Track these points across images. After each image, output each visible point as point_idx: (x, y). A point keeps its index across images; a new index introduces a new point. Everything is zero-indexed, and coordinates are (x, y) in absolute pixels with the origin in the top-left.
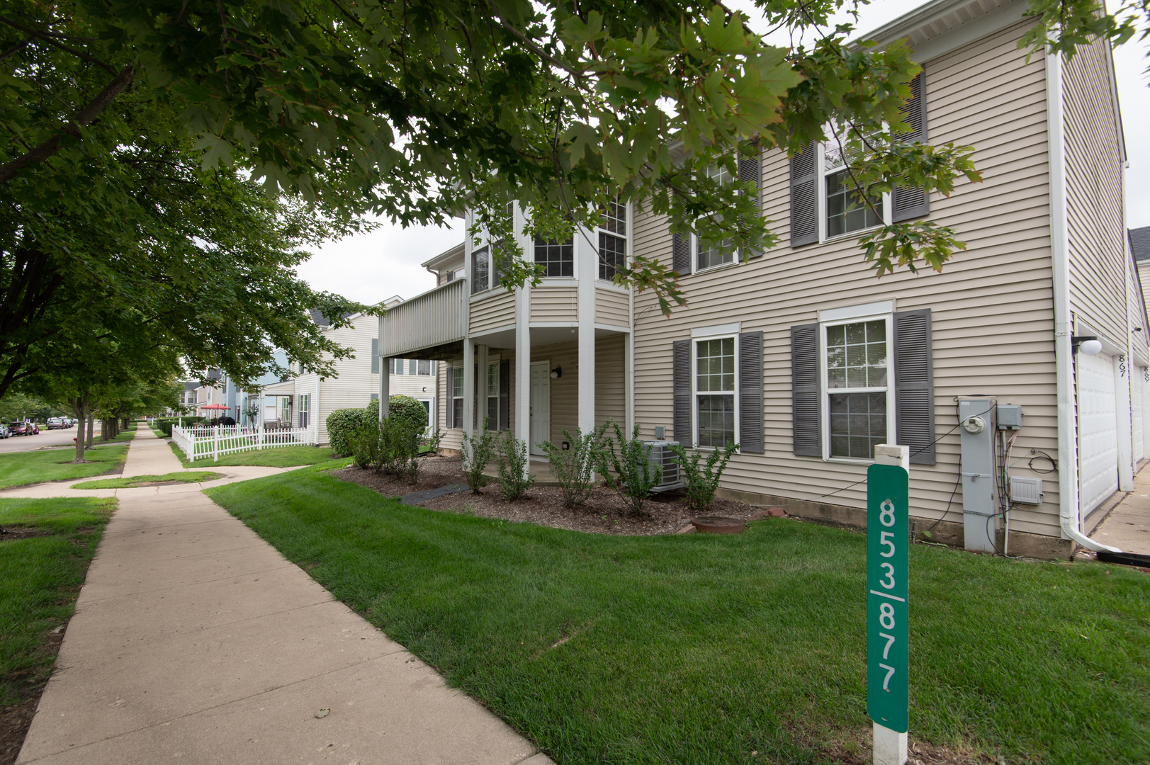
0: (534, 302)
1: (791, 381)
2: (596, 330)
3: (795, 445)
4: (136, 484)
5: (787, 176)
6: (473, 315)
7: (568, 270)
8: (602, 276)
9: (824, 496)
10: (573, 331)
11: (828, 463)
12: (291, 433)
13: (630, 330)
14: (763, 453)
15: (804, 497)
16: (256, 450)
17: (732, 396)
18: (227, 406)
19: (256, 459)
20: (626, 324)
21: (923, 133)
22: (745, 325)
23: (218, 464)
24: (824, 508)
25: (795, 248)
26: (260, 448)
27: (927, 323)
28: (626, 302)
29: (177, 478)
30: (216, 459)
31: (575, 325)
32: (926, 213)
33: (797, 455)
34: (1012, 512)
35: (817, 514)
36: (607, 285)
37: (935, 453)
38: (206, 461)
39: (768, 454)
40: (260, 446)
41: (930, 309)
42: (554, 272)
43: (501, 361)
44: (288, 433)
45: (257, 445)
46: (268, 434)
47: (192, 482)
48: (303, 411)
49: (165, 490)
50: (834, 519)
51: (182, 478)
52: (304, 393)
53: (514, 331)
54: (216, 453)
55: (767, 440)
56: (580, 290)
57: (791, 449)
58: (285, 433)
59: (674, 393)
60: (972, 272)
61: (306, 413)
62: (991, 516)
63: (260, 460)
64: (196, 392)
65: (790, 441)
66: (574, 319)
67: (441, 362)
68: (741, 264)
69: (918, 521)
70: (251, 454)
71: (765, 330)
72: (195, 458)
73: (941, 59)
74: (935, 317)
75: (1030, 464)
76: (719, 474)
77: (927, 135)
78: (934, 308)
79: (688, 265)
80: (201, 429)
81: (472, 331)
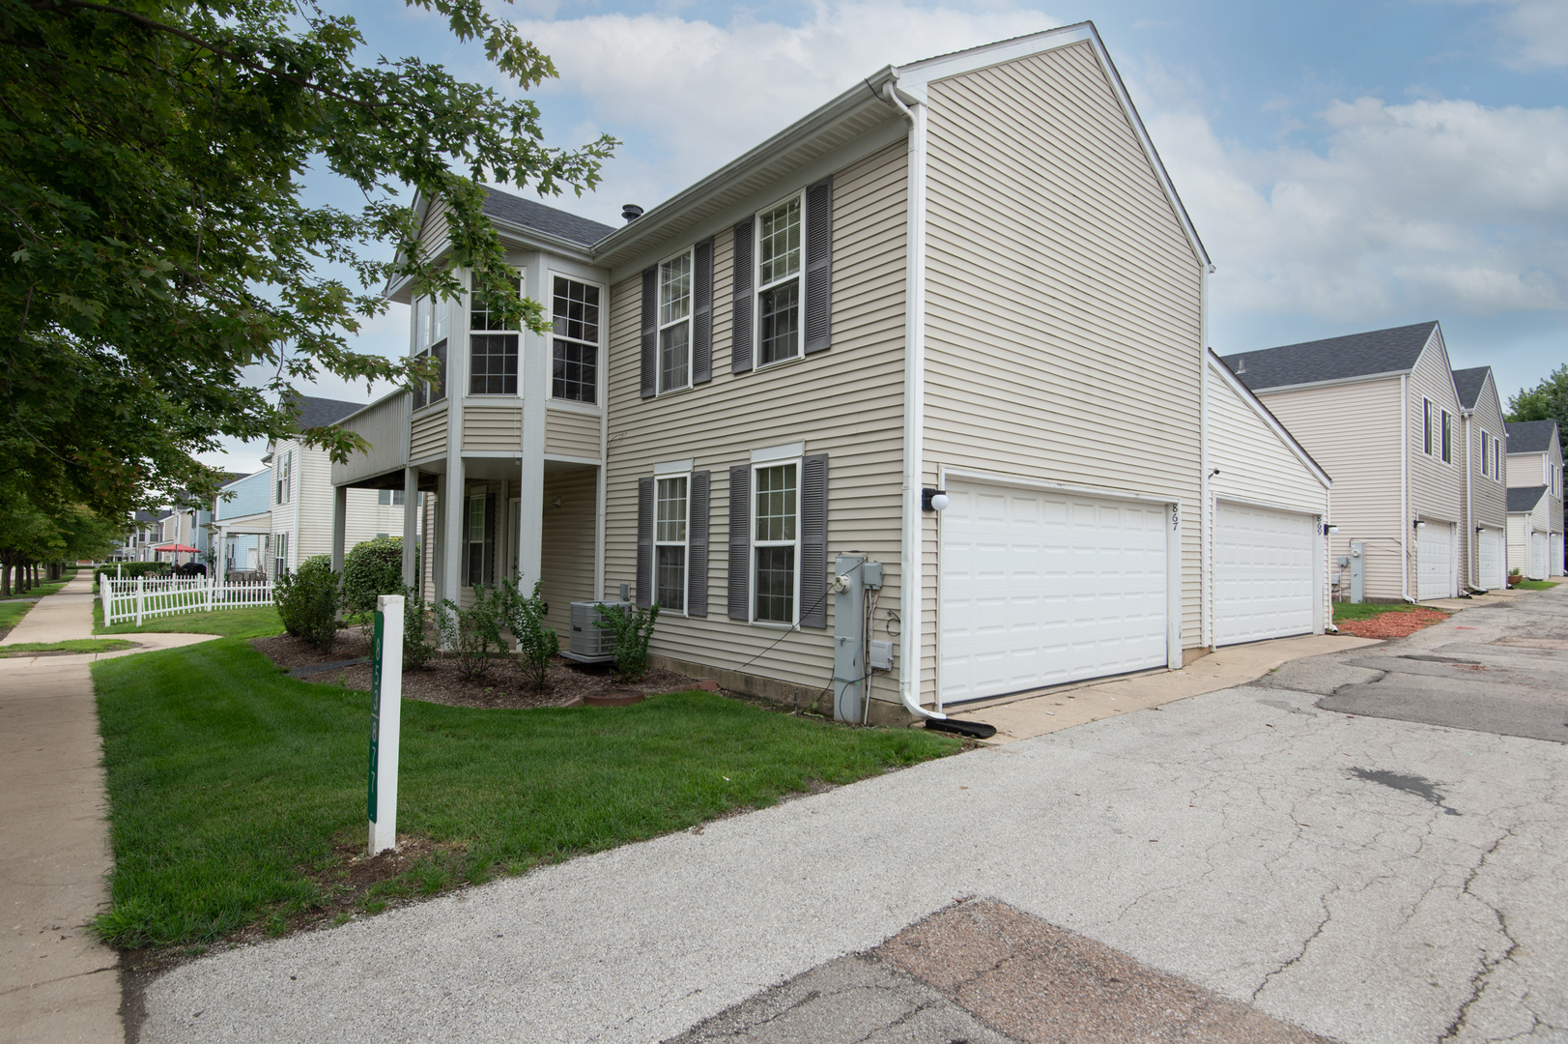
0: (468, 425)
1: (728, 531)
2: (546, 462)
3: (730, 606)
4: (9, 655)
5: (731, 289)
6: (415, 437)
7: (512, 387)
8: (557, 392)
9: (745, 665)
10: (517, 463)
11: (753, 627)
12: (266, 587)
13: (602, 463)
14: (706, 617)
15: (733, 667)
16: (204, 611)
17: (683, 547)
18: (197, 548)
19: (191, 624)
20: (596, 455)
21: (828, 255)
22: (697, 462)
23: (140, 630)
24: (749, 680)
25: (736, 374)
26: (209, 609)
27: (825, 469)
28: (596, 426)
29: (68, 647)
30: (139, 623)
31: (518, 455)
32: (828, 346)
33: (732, 619)
34: (875, 679)
35: (742, 687)
36: (566, 405)
37: (826, 615)
38: (126, 625)
39: (710, 618)
40: (209, 606)
41: (827, 454)
42: (495, 388)
43: (487, 494)
44: (262, 587)
45: (205, 604)
46: (232, 588)
47: (87, 652)
48: (280, 557)
49: (44, 662)
50: (755, 691)
51: (74, 647)
52: (281, 532)
53: (445, 459)
54: (140, 615)
55: (711, 600)
56: (525, 412)
57: (725, 610)
58: (257, 587)
59: (638, 542)
60: (856, 416)
61: (282, 560)
62: (851, 683)
63: (202, 625)
64: (162, 525)
65: (725, 602)
66: (517, 448)
67: (430, 494)
68: (696, 389)
69: (812, 691)
70: (194, 617)
71: (712, 469)
72: (112, 621)
73: (841, 174)
74: (833, 464)
75: (887, 627)
76: (647, 638)
77: (832, 257)
78: (832, 453)
79: (653, 386)
80: (154, 580)
81: (413, 457)
